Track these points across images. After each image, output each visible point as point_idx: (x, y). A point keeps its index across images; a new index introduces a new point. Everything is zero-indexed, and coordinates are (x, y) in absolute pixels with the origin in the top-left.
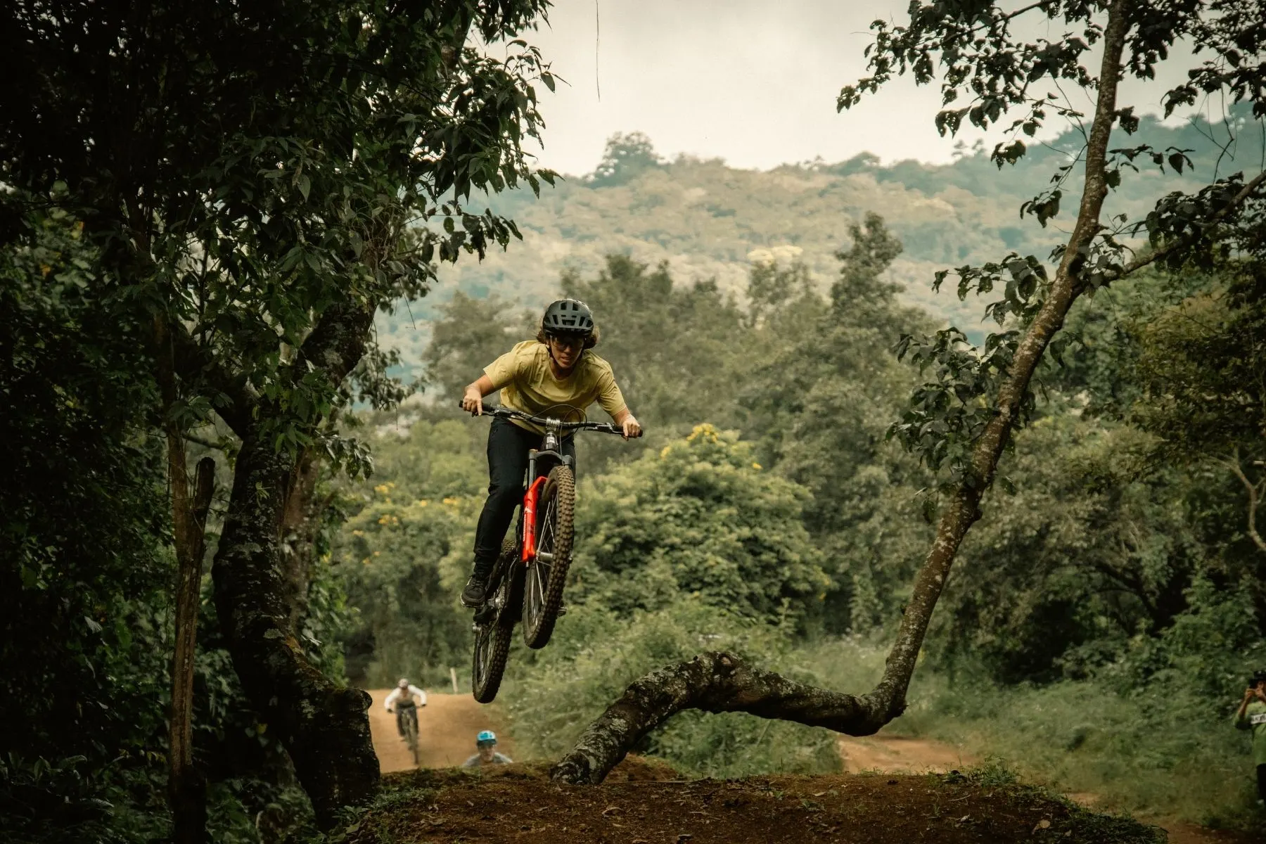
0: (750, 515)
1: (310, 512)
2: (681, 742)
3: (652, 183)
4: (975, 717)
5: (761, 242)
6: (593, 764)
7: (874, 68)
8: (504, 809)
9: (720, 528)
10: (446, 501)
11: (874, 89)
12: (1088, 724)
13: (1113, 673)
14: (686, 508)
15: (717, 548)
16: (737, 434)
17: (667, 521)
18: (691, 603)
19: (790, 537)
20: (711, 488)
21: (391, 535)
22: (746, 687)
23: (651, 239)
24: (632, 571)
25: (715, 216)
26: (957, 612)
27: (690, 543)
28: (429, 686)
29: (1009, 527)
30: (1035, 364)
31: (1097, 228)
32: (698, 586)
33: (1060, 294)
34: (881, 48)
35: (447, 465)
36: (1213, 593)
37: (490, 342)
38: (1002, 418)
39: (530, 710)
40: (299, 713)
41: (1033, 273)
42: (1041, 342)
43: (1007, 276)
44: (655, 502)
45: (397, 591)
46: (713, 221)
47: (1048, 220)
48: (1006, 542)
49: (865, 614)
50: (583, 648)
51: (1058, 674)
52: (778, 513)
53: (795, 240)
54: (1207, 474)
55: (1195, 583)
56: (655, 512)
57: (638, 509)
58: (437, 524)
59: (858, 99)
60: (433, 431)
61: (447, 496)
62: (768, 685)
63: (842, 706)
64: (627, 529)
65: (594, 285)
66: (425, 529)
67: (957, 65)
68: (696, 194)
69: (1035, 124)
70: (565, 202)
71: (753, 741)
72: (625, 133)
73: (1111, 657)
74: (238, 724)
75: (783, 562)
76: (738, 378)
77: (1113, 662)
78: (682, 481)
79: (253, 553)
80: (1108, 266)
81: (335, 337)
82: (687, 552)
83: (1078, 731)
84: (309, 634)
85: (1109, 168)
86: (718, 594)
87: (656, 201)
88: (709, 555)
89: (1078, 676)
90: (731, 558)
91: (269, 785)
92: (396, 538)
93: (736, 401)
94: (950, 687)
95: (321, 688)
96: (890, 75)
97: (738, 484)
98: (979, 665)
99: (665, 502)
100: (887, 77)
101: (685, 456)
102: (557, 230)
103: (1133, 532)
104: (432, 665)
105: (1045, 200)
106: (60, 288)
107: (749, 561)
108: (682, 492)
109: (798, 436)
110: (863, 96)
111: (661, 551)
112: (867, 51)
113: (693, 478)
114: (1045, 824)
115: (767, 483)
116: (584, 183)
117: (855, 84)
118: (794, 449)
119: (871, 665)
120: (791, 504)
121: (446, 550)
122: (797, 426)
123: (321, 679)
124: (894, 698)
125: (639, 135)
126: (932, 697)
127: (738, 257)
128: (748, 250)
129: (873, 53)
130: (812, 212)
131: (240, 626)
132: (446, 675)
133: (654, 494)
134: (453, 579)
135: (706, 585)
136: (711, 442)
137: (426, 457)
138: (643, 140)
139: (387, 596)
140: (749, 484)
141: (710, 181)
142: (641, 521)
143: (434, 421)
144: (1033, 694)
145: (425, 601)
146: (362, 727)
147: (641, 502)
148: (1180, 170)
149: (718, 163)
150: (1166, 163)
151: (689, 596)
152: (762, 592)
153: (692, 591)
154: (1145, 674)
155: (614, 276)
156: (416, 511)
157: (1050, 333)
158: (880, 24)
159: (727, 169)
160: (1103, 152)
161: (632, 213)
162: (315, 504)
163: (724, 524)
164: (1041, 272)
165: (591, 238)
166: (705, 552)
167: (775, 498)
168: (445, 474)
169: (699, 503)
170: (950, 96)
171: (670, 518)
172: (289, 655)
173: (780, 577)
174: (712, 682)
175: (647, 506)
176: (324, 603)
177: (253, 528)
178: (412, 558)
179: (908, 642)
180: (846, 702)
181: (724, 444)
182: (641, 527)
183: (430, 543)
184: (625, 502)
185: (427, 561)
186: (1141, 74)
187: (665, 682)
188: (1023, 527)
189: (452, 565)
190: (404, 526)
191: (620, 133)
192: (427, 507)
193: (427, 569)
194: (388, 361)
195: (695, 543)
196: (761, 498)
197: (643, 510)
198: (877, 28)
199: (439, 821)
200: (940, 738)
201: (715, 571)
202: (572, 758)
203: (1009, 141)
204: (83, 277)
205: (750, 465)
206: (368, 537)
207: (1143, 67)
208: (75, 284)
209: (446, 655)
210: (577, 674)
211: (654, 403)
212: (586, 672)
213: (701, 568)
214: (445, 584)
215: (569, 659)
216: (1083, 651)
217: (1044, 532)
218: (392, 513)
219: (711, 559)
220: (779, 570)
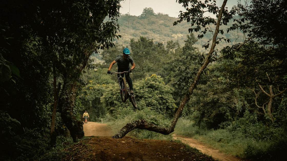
0: (162, 93)
1: (76, 88)
2: (142, 135)
3: (153, 19)
4: (202, 135)
5: (175, 33)
6: (120, 136)
7: (180, 19)
8: (102, 141)
9: (155, 95)
10: (103, 85)
11: (180, 22)
12: (222, 137)
13: (229, 128)
14: (149, 90)
15: (154, 99)
16: (160, 76)
17: (145, 93)
18: (148, 109)
19: (169, 97)
20: (154, 87)
21: (92, 91)
22: (147, 125)
23: (152, 31)
24: (138, 102)
25: (165, 27)
26: (201, 114)
27: (149, 97)
28: (97, 121)
29: (211, 98)
30: (201, 74)
31: (213, 51)
32: (150, 106)
33: (206, 62)
34: (181, 15)
35: (104, 77)
36: (249, 114)
37: (115, 52)
38: (195, 83)
39: (115, 127)
40: (72, 125)
41: (203, 58)
42: (202, 70)
43: (198, 58)
44: (143, 89)
45: (92, 102)
46: (165, 28)
47: (207, 49)
48: (210, 101)
49: (185, 113)
50: (126, 116)
51: (219, 128)
52: (167, 92)
53: (182, 33)
54: (249, 91)
55: (246, 112)
56: (143, 91)
57: (140, 90)
58: (101, 89)
59: (177, 24)
60: (102, 70)
61: (104, 84)
62: (150, 125)
63: (163, 130)
64: (137, 94)
65: (137, 43)
66: (98, 90)
67: (194, 20)
68: (162, 22)
69: (205, 32)
70: (134, 22)
71: (156, 136)
72: (148, 8)
73: (229, 125)
74: (60, 126)
75: (167, 102)
76: (164, 64)
77: (230, 126)
78: (149, 85)
79: (66, 97)
80: (215, 58)
81: (82, 62)
82: (149, 99)
83: (220, 138)
84: (74, 111)
85: (217, 41)
86: (154, 108)
87: (153, 23)
88: (153, 100)
89: (223, 128)
90: (157, 101)
91: (65, 138)
92: (92, 92)
93: (163, 68)
94: (199, 129)
95: (75, 121)
96: (183, 20)
97: (160, 86)
98: (205, 125)
99: (145, 89)
100: (182, 20)
101: (149, 80)
102: (132, 27)
103: (235, 101)
104: (98, 117)
105: (207, 45)
106: (32, 44)
107: (161, 101)
108: (149, 87)
109: (174, 77)
110: (178, 23)
111: (143, 99)
112: (179, 16)
113: (151, 85)
114: (182, 148)
115: (165, 86)
116: (138, 17)
117: (177, 21)
118: (173, 79)
119: (185, 123)
120: (170, 91)
121: (102, 95)
122: (174, 74)
123: (76, 119)
124: (172, 129)
125: (151, 8)
126: (195, 130)
127: (169, 36)
128: (172, 34)
129: (180, 16)
130: (186, 27)
131: (63, 110)
132: (100, 120)
133: (143, 87)
134: (103, 101)
135: (152, 106)
136: (155, 78)
137: (100, 75)
138: (151, 9)
139: (90, 103)
140: (162, 86)
141: (165, 19)
142: (140, 92)
143: (102, 68)
144: (214, 131)
145: (97, 105)
146: (82, 128)
147: (140, 89)
148: (229, 42)
149: (167, 15)
150: (227, 41)
151: (148, 108)
152: (163, 108)
153: (149, 107)
154: (234, 129)
155: (141, 41)
156: (97, 87)
157: (204, 69)
158: (181, 11)
159: (169, 17)
160: (216, 38)
161: (148, 25)
162: (77, 87)
163: (156, 94)
164: (204, 58)
165: (139, 30)
166: (152, 99)
167: (167, 90)
168: (103, 79)
169: (152, 90)
170: (193, 25)
171: (146, 92)
172: (70, 115)
173: (166, 105)
174: (141, 124)
175: (142, 89)
176: (77, 105)
177: (66, 93)
178: (95, 96)
179: (175, 120)
180: (163, 129)
181: (157, 78)
182: (140, 94)
183: (99, 93)
184: (137, 88)
185: (98, 97)
186: (225, 24)
187: (133, 124)
188: (214, 98)
189: (103, 98)
190: (94, 89)
191: (147, 8)
192: (99, 86)
193: (98, 98)
194: (92, 61)
195: (150, 97)
196: (164, 89)
197: (141, 90)
198: (180, 12)
199: (92, 142)
200: (195, 138)
201: (154, 103)
202: (116, 135)
203: (201, 34)
204: (37, 42)
205: (162, 83)
206: (87, 91)
207: (225, 23)
208: (35, 44)
209: (101, 116)
210: (125, 121)
211: (147, 68)
212: (126, 121)
213: (151, 102)
214: (101, 102)
215: (123, 118)
216: (224, 123)
217: (218, 100)
218: (92, 87)
219: (153, 101)
220: (166, 104)
